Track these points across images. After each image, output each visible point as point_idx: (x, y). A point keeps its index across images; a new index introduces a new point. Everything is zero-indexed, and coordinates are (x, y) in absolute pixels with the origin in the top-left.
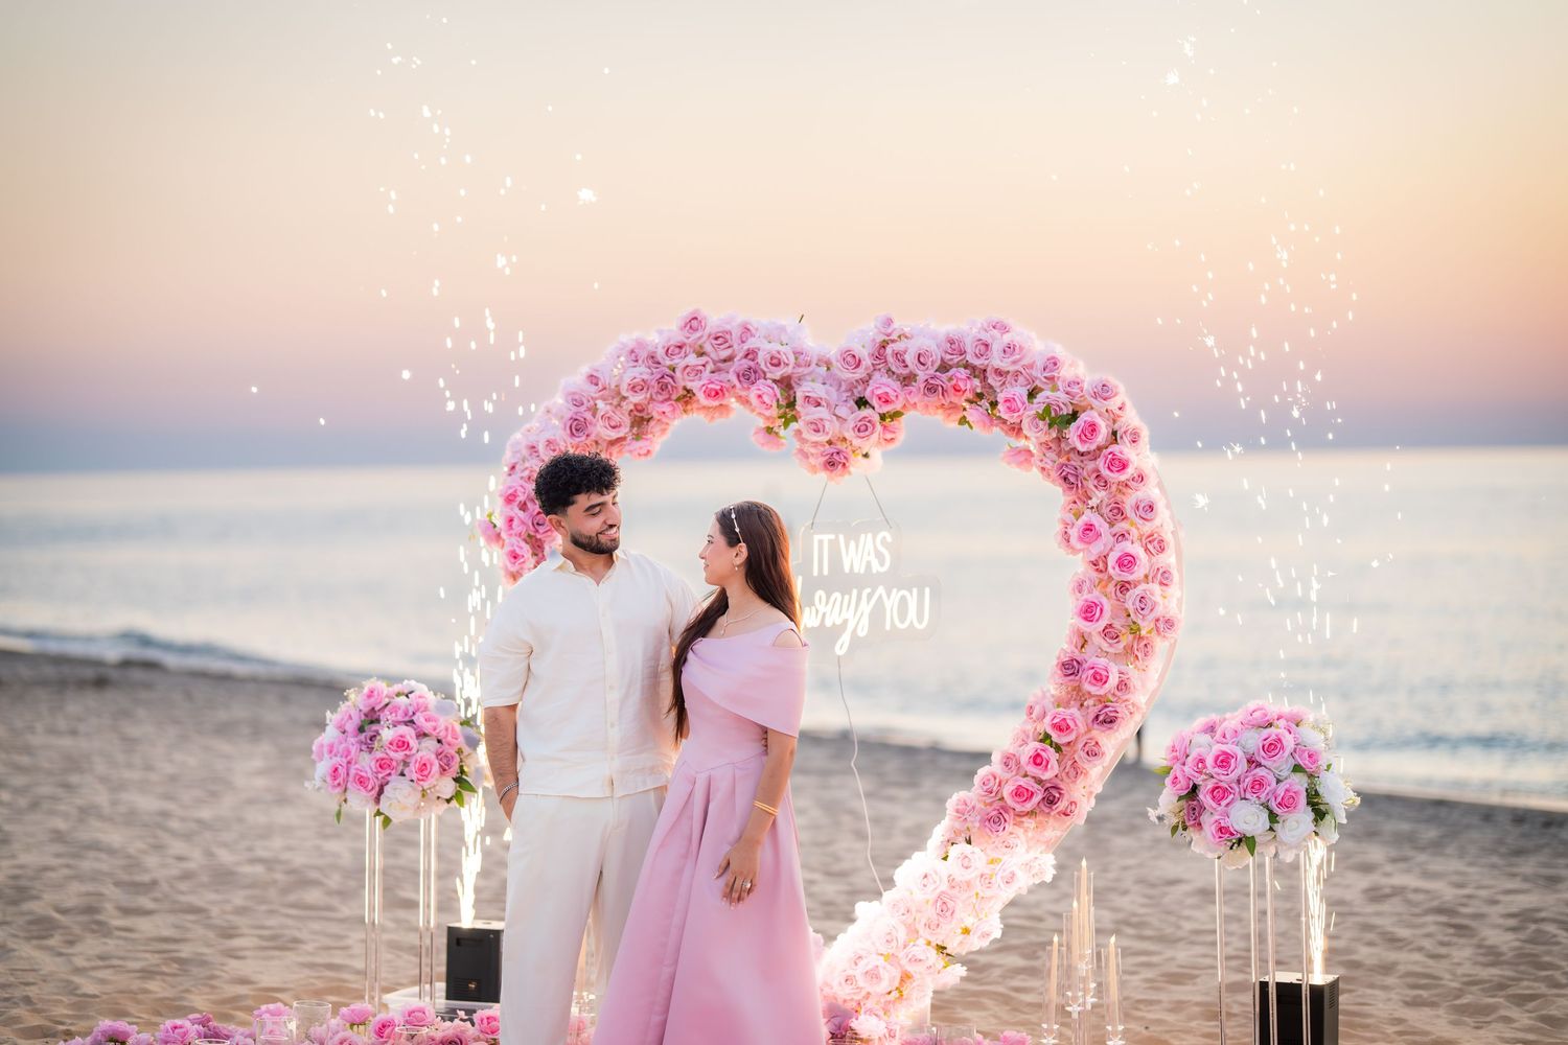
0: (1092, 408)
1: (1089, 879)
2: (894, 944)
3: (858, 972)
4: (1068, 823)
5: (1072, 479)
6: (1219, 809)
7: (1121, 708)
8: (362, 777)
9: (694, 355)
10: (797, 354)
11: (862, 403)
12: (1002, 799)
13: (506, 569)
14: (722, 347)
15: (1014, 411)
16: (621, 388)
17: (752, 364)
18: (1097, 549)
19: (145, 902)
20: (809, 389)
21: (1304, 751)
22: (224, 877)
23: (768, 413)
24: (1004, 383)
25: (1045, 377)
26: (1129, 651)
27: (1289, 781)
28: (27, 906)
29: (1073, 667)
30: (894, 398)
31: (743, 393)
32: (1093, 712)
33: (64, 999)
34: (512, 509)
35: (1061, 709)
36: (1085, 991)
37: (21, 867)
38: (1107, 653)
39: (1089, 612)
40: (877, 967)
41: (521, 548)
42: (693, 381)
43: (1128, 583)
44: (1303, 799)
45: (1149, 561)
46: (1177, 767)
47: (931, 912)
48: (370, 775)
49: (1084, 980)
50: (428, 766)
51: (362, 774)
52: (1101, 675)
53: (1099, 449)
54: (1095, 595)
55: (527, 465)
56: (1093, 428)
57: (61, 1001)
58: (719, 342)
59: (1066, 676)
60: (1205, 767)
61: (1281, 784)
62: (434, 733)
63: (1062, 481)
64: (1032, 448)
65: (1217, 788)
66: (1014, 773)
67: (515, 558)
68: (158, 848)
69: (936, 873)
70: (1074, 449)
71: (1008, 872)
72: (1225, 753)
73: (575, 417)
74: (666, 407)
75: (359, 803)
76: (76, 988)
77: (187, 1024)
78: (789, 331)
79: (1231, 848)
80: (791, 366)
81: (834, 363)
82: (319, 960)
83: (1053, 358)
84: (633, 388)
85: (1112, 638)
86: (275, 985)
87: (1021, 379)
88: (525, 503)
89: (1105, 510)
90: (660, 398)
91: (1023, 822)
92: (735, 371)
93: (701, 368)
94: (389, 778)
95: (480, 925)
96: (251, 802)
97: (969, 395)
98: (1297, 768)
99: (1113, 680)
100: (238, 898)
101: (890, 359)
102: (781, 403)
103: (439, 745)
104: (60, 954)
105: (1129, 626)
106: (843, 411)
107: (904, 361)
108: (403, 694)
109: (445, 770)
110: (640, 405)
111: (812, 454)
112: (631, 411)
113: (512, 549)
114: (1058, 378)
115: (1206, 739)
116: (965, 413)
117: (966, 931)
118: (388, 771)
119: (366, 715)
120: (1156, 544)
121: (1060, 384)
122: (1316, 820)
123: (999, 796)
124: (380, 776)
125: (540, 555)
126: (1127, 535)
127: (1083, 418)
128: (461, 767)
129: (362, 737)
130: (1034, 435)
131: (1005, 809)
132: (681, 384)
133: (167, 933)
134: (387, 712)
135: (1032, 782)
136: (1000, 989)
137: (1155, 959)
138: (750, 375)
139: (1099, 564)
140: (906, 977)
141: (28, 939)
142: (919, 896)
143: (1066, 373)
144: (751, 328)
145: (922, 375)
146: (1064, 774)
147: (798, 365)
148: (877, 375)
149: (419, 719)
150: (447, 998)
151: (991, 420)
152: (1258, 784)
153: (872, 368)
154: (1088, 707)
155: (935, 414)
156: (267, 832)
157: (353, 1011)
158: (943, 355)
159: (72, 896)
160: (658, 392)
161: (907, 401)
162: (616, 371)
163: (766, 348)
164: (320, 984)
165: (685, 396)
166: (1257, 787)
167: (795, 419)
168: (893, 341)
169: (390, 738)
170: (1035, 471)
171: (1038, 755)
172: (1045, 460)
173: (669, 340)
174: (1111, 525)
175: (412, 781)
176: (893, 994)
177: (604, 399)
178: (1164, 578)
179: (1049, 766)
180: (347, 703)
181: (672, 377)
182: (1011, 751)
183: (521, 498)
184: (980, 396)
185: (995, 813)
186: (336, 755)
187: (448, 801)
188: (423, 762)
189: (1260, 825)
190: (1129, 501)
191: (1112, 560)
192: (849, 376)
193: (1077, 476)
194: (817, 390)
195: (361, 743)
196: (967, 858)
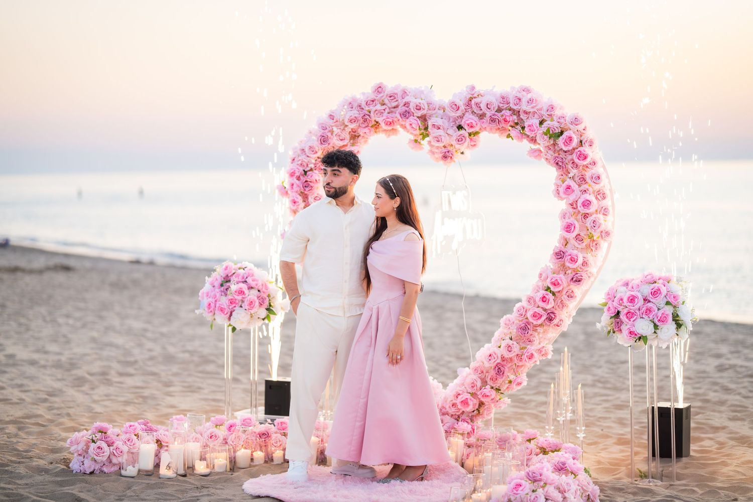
0: (570, 130)
1: (568, 356)
2: (475, 388)
3: (458, 401)
4: (559, 331)
5: (560, 164)
6: (630, 322)
7: (584, 274)
8: (222, 308)
9: (380, 105)
10: (429, 104)
11: (460, 127)
12: (527, 318)
13: (291, 209)
14: (393, 101)
15: (532, 131)
16: (345, 121)
17: (407, 109)
18: (572, 197)
19: (131, 370)
20: (435, 121)
21: (671, 295)
22: (169, 359)
23: (414, 132)
24: (528, 117)
25: (548, 115)
26: (588, 247)
27: (664, 309)
28: (75, 372)
29: (561, 254)
30: (475, 125)
31: (403, 123)
32: (570, 276)
33: (86, 414)
34: (293, 179)
35: (555, 275)
36: (566, 411)
37: (74, 354)
38: (578, 248)
39: (568, 228)
40: (467, 399)
41: (297, 198)
42: (379, 117)
43: (588, 214)
44: (670, 318)
45: (598, 203)
46: (610, 302)
47: (493, 373)
48: (226, 307)
49: (566, 405)
50: (253, 302)
51: (222, 306)
52: (574, 258)
53: (574, 149)
54: (572, 220)
55: (300, 158)
56: (570, 139)
57: (84, 415)
58: (392, 98)
59: (557, 259)
60: (623, 303)
61: (660, 311)
62: (256, 287)
63: (554, 165)
64: (542, 149)
65: (629, 312)
66: (533, 306)
67: (295, 203)
68: (140, 345)
69: (495, 354)
70: (561, 149)
71: (529, 353)
72: (633, 296)
73: (323, 135)
74: (366, 130)
75: (221, 319)
76: (92, 410)
77: (136, 424)
78: (425, 93)
79: (636, 342)
80: (426, 110)
81: (447, 108)
82: (210, 397)
83: (551, 105)
84: (350, 121)
85: (580, 241)
86: (187, 408)
87: (536, 115)
88: (299, 177)
89: (577, 179)
90: (364, 126)
91: (537, 330)
92: (399, 113)
93: (383, 111)
94: (235, 308)
95: (281, 379)
96: (187, 324)
97: (511, 123)
98: (668, 303)
99: (580, 261)
100: (175, 368)
101: (474, 106)
102: (421, 127)
103: (259, 293)
104: (87, 394)
105: (588, 235)
106: (450, 132)
107: (480, 107)
108: (242, 268)
109: (261, 305)
110: (355, 129)
111: (436, 152)
112: (350, 132)
113: (293, 198)
114: (554, 115)
115: (624, 289)
116: (509, 132)
117: (510, 382)
118: (234, 305)
119: (224, 278)
120: (601, 195)
121: (555, 118)
122: (677, 328)
123: (525, 317)
124: (230, 307)
125: (307, 201)
126: (587, 191)
127: (566, 134)
128: (270, 303)
129: (222, 289)
130: (543, 143)
131: (529, 323)
132: (373, 119)
133: (139, 384)
134: (234, 277)
135: (541, 310)
136: (534, 412)
137: (610, 398)
138: (406, 114)
139: (573, 205)
140: (481, 404)
141: (73, 387)
142: (487, 365)
143: (558, 112)
144: (407, 91)
145: (488, 114)
146: (557, 307)
147: (429, 109)
148: (467, 114)
149: (249, 280)
150: (266, 414)
151: (522, 136)
152: (649, 311)
153: (465, 111)
154: (568, 274)
155: (495, 133)
156: (192, 338)
157: (217, 419)
158: (499, 105)
159: (96, 367)
160: (362, 123)
161: (482, 126)
162: (342, 113)
163: (413, 102)
164: (208, 408)
165: (375, 125)
166: (648, 312)
167: (428, 135)
168: (475, 98)
169: (235, 290)
170: (543, 160)
171: (544, 297)
172: (548, 154)
173: (368, 98)
174: (579, 186)
175: (246, 310)
176: (475, 412)
177: (337, 126)
178: (605, 211)
179: (550, 302)
180: (215, 273)
181: (369, 116)
182: (531, 295)
183: (297, 174)
184: (517, 124)
185: (524, 325)
186: (210, 298)
187: (263, 319)
188: (251, 301)
189: (649, 330)
190: (588, 175)
191: (579, 204)
192: (454, 114)
193: (563, 162)
194: (438, 121)
195: (222, 291)
196: (510, 346)
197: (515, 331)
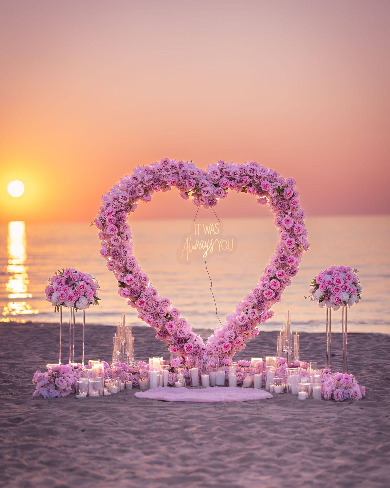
0: (288, 187)
2: (232, 338)
3: (222, 346)
9: (166, 172)
10: (198, 172)
11: (216, 185)
12: (263, 296)
14: (174, 169)
15: (267, 188)
16: (143, 181)
17: (186, 174)
18: (290, 225)
20: (203, 182)
24: (259, 180)
25: (274, 179)
26: (296, 254)
29: (285, 258)
30: (227, 184)
31: (184, 183)
32: (289, 270)
35: (281, 270)
39: (289, 243)
40: (228, 344)
42: (166, 179)
43: (299, 235)
44: (356, 292)
46: (322, 284)
48: (75, 296)
51: (72, 296)
52: (292, 260)
53: (290, 198)
54: (289, 238)
56: (290, 192)
58: (173, 168)
59: (282, 260)
60: (332, 283)
61: (352, 287)
65: (336, 289)
66: (266, 288)
69: (245, 317)
70: (284, 198)
71: (265, 316)
72: (338, 279)
73: (133, 189)
74: (157, 187)
78: (192, 165)
83: (275, 173)
84: (147, 182)
85: (293, 250)
87: (266, 179)
90: (156, 184)
91: (267, 302)
92: (181, 176)
93: (169, 175)
94: (80, 297)
97: (248, 184)
99: (295, 262)
101: (225, 173)
107: (229, 174)
110: (148, 186)
112: (145, 188)
114: (277, 179)
116: (244, 189)
117: (247, 334)
118: (79, 295)
119: (67, 279)
121: (278, 181)
124: (77, 296)
126: (296, 222)
127: (287, 190)
130: (272, 194)
131: (263, 298)
132: (162, 180)
135: (272, 290)
138: (185, 178)
142: (241, 324)
143: (279, 177)
144: (182, 164)
147: (198, 175)
153: (221, 176)
158: (241, 172)
160: (155, 182)
161: (231, 185)
162: (141, 176)
163: (190, 170)
166: (346, 288)
168: (225, 168)
171: (275, 283)
172: (274, 201)
173: (158, 167)
174: (292, 219)
175: (87, 297)
179: (278, 286)
181: (160, 178)
183: (113, 214)
184: (252, 184)
185: (261, 300)
188: (90, 292)
189: (347, 298)
190: (296, 213)
191: (295, 229)
192: (215, 178)
193: (284, 206)
194: (205, 182)
195: (69, 286)
196: (254, 312)
197: (256, 303)
